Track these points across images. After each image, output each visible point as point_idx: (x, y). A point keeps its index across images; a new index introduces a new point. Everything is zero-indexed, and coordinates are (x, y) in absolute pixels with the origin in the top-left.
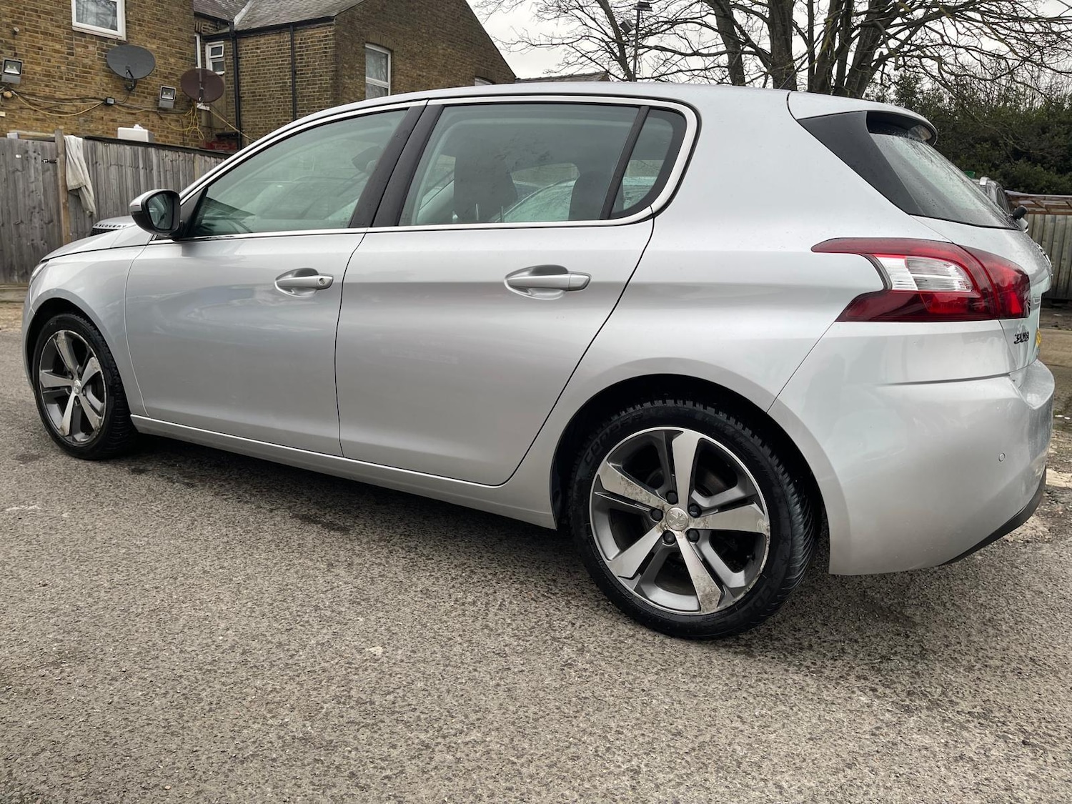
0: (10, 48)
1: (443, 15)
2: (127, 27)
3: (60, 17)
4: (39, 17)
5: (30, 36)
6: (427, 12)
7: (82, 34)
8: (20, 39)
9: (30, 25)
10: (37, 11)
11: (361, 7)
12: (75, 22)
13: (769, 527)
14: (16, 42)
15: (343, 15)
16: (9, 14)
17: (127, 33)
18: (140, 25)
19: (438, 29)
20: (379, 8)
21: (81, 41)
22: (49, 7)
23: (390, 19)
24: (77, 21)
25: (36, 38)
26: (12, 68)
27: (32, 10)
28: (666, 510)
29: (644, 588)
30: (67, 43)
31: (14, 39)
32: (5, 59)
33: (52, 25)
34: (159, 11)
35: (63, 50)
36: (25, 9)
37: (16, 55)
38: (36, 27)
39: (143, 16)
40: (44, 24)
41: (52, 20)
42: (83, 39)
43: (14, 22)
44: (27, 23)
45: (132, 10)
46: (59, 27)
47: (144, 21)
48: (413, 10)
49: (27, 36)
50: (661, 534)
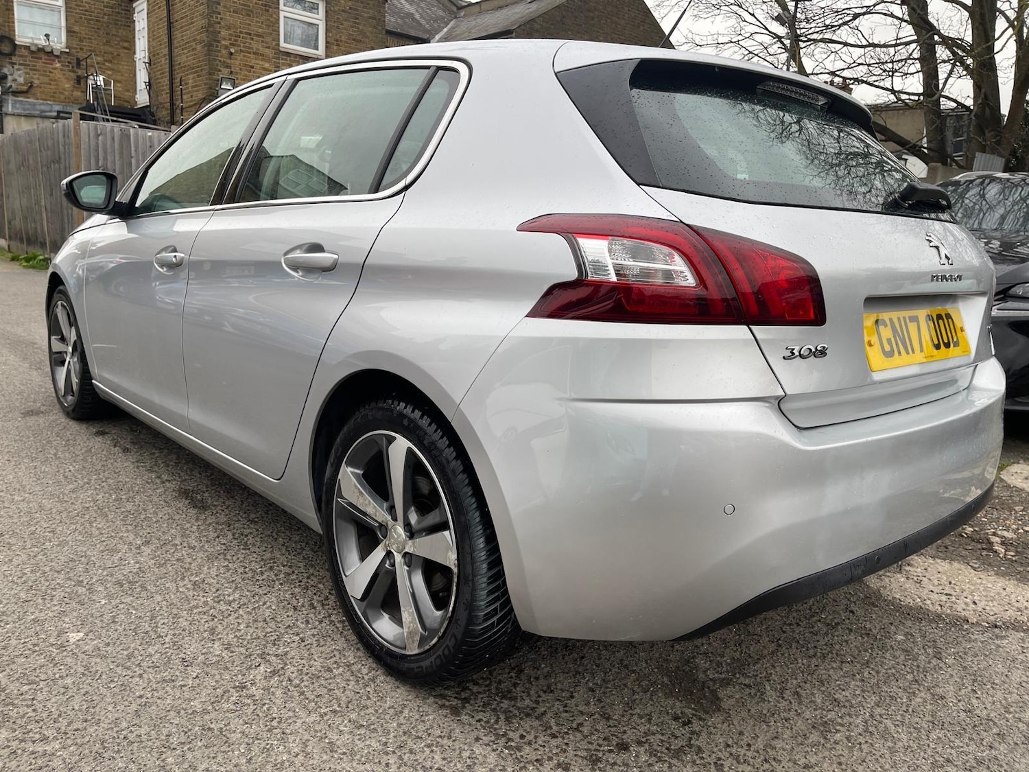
0: (228, 67)
1: (623, 22)
2: (327, 47)
3: (268, 39)
4: (252, 39)
5: (244, 56)
6: (606, 20)
7: (288, 54)
8: (236, 59)
9: (244, 47)
10: (250, 34)
11: (541, 19)
12: (282, 44)
13: (456, 562)
14: (232, 61)
15: (523, 27)
16: (228, 37)
17: (326, 52)
18: (338, 45)
19: (616, 36)
20: (559, 19)
21: (286, 60)
22: (260, 30)
23: (569, 29)
24: (285, 42)
25: (249, 57)
26: (227, 84)
27: (246, 33)
28: (390, 527)
29: (370, 613)
30: (274, 62)
31: (231, 59)
32: (221, 76)
33: (263, 46)
34: (355, 32)
35: (270, 68)
36: (241, 32)
37: (231, 72)
38: (250, 48)
39: (341, 37)
40: (256, 45)
41: (262, 42)
42: (288, 58)
43: (231, 44)
44: (242, 45)
45: (331, 32)
46: (269, 48)
47: (341, 41)
48: (593, 19)
49: (240, 57)
50: (384, 553)
